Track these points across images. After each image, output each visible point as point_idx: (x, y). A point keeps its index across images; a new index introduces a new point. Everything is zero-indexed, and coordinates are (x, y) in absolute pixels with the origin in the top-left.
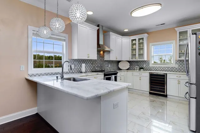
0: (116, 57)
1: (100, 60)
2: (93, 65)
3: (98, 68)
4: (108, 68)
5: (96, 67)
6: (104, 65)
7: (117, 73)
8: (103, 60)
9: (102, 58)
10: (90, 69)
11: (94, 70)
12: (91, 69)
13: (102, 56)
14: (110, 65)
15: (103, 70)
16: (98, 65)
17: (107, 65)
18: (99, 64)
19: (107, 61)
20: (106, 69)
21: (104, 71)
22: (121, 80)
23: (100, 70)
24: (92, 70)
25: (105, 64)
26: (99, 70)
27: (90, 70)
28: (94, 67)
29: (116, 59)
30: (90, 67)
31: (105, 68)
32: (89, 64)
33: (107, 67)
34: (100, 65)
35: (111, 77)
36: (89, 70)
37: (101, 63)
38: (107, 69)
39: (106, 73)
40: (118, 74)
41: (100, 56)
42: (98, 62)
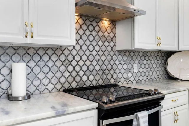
0: (159, 38)
1: (97, 48)
2: (70, 68)
3: (91, 78)
4: (130, 75)
5: (81, 73)
6: (115, 67)
7: (162, 98)
8: (109, 49)
9: (106, 44)
10: (54, 81)
11: (74, 85)
12: (63, 80)
13: (106, 34)
14: (136, 66)
15: (112, 81)
16: (91, 68)
17: (125, 67)
18: (94, 63)
19: (125, 52)
20: (123, 80)
21: (115, 85)
22: (176, 121)
23: (101, 82)
24: (67, 86)
25: (117, 62)
26: (94, 83)
27: (59, 86)
28: (74, 74)
29: (159, 44)
30: (58, 75)
31: (120, 76)
32: (50, 64)
33: (128, 71)
34: (97, 68)
35: (131, 121)
36: (50, 87)
37: (103, 58)
38: (128, 78)
39: (106, 107)
40: (163, 103)
41: (100, 34)
42: (91, 58)
